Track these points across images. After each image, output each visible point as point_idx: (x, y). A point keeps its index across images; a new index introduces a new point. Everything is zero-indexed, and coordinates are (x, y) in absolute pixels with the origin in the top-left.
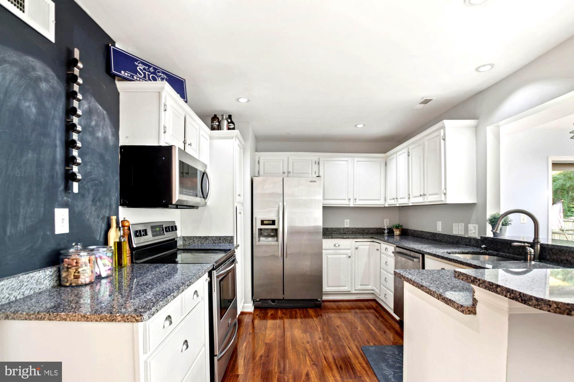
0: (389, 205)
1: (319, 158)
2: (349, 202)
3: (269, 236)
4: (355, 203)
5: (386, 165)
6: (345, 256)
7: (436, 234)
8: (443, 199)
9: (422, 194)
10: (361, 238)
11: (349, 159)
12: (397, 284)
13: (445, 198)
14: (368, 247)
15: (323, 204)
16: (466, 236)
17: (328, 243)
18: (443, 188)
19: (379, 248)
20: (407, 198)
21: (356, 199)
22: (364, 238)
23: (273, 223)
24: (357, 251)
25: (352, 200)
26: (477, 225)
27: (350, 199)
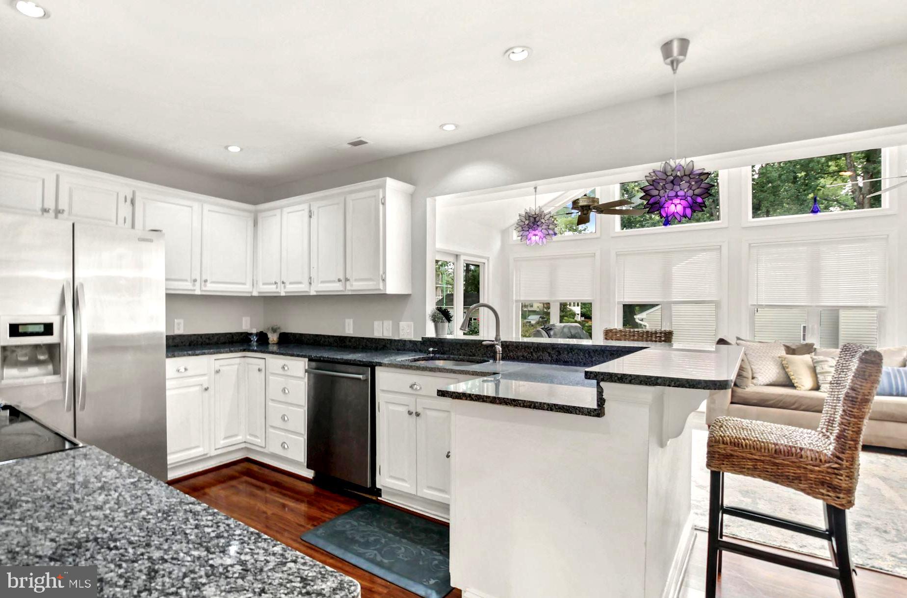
0: (259, 293)
1: (134, 192)
2: (194, 285)
3: (32, 363)
4: (204, 288)
5: (255, 223)
6: (197, 388)
7: (346, 338)
8: (381, 287)
9: (342, 278)
10: (227, 352)
11: (196, 206)
13: (385, 285)
14: (236, 366)
15: (166, 289)
16: (397, 338)
18: (381, 273)
19: (262, 367)
20: (306, 281)
21: (206, 281)
22: (231, 352)
23: (48, 330)
24: (218, 376)
25: (198, 284)
26: (412, 323)
27: (195, 281)
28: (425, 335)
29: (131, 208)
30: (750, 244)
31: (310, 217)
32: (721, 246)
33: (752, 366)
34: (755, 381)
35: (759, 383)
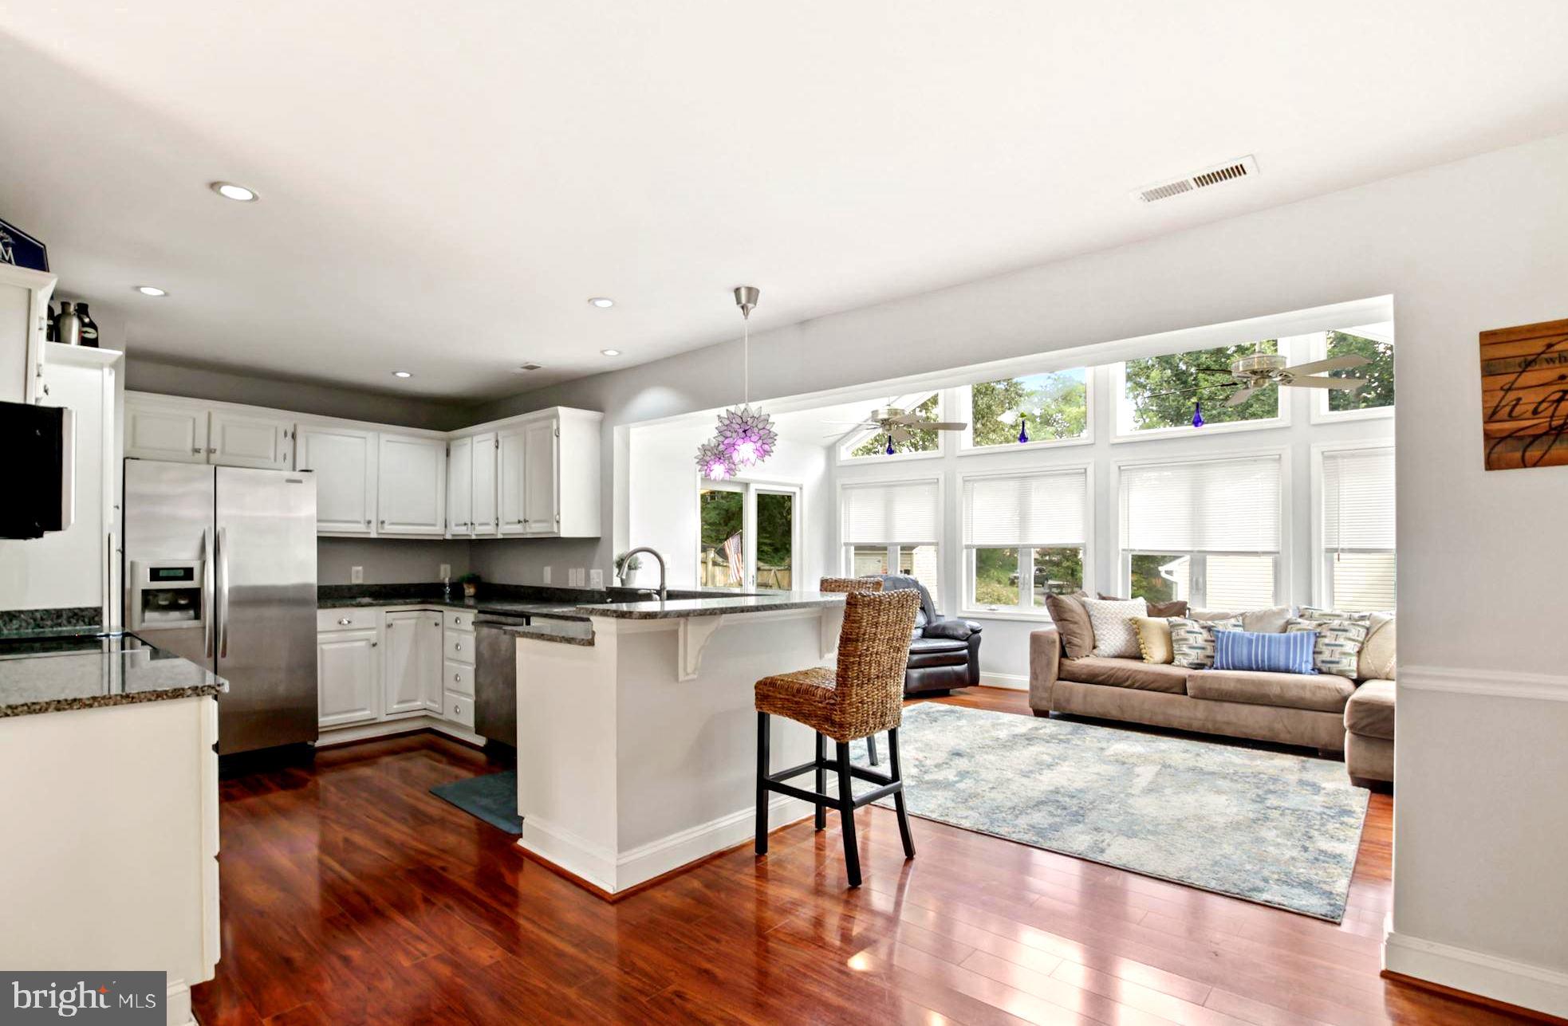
0: (453, 535)
1: (295, 426)
2: (368, 527)
3: (173, 606)
4: (381, 531)
5: (448, 454)
6: (363, 644)
7: (542, 588)
8: (556, 530)
9: (522, 519)
10: (402, 604)
11: (370, 435)
12: (481, 680)
13: (559, 528)
14: (413, 621)
15: (318, 532)
16: (588, 589)
17: (327, 619)
18: (555, 513)
19: (439, 620)
20: (493, 522)
21: (383, 522)
22: (407, 604)
23: (188, 574)
24: (389, 630)
25: (373, 525)
26: (601, 571)
27: (369, 522)
28: (612, 584)
29: (292, 443)
30: (1119, 467)
31: (497, 447)
32: (1086, 469)
33: (1096, 632)
34: (1095, 651)
35: (1101, 653)
